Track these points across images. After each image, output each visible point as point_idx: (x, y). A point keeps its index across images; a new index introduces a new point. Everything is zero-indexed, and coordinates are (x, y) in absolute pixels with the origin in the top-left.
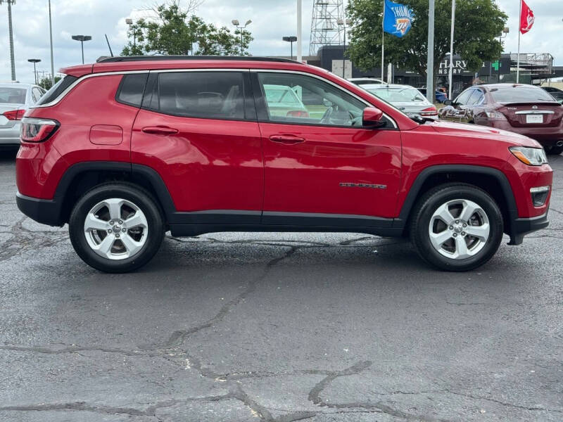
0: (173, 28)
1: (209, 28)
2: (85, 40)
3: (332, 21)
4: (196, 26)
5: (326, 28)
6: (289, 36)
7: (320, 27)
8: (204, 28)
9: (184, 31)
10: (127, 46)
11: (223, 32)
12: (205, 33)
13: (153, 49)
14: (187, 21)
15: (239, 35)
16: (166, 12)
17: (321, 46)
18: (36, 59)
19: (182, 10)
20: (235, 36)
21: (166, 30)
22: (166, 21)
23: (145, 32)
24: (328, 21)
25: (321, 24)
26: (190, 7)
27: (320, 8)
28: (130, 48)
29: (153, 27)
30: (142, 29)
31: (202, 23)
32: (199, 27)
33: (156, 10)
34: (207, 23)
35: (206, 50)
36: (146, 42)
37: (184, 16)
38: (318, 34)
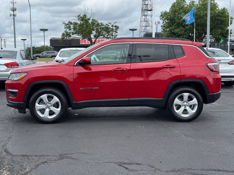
0: (84, 25)
1: (100, 24)
2: (45, 31)
3: (149, 22)
4: (95, 23)
5: (146, 25)
6: (132, 29)
7: (144, 25)
8: (98, 24)
9: (89, 26)
10: (64, 32)
11: (107, 26)
12: (99, 26)
13: (75, 33)
14: (90, 21)
15: (113, 27)
16: (81, 17)
17: (144, 33)
18: (25, 39)
19: (88, 16)
20: (111, 27)
21: (81, 25)
22: (81, 22)
23: (72, 26)
24: (147, 22)
25: (144, 24)
26: (92, 15)
27: (144, 17)
28: (65, 33)
29: (76, 24)
30: (71, 25)
31: (97, 22)
32: (96, 24)
33: (77, 16)
34: (99, 22)
35: (99, 34)
36: (72, 30)
37: (89, 19)
38: (143, 28)
